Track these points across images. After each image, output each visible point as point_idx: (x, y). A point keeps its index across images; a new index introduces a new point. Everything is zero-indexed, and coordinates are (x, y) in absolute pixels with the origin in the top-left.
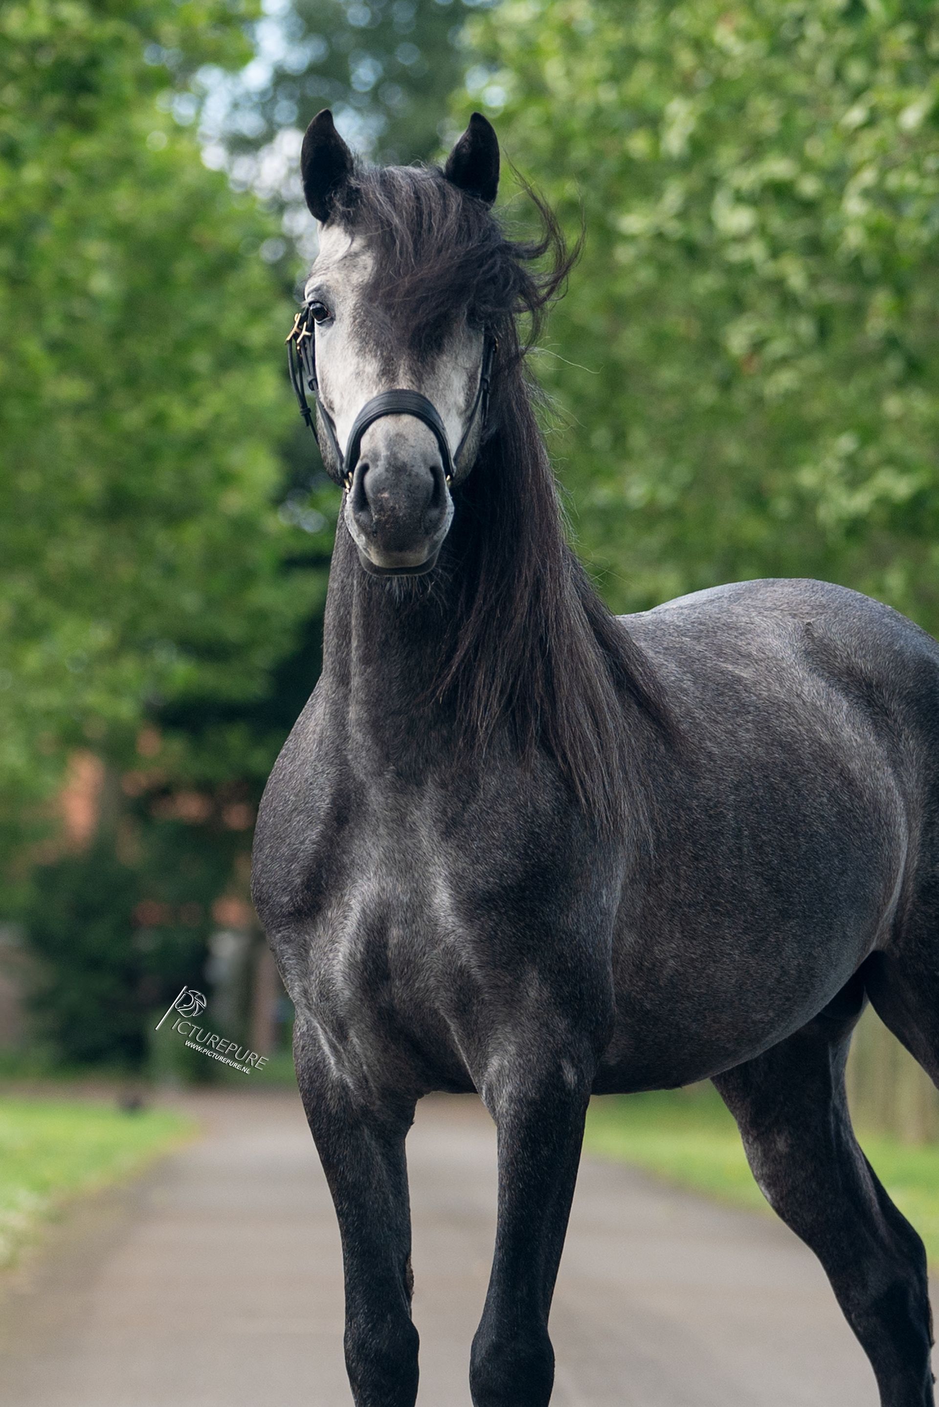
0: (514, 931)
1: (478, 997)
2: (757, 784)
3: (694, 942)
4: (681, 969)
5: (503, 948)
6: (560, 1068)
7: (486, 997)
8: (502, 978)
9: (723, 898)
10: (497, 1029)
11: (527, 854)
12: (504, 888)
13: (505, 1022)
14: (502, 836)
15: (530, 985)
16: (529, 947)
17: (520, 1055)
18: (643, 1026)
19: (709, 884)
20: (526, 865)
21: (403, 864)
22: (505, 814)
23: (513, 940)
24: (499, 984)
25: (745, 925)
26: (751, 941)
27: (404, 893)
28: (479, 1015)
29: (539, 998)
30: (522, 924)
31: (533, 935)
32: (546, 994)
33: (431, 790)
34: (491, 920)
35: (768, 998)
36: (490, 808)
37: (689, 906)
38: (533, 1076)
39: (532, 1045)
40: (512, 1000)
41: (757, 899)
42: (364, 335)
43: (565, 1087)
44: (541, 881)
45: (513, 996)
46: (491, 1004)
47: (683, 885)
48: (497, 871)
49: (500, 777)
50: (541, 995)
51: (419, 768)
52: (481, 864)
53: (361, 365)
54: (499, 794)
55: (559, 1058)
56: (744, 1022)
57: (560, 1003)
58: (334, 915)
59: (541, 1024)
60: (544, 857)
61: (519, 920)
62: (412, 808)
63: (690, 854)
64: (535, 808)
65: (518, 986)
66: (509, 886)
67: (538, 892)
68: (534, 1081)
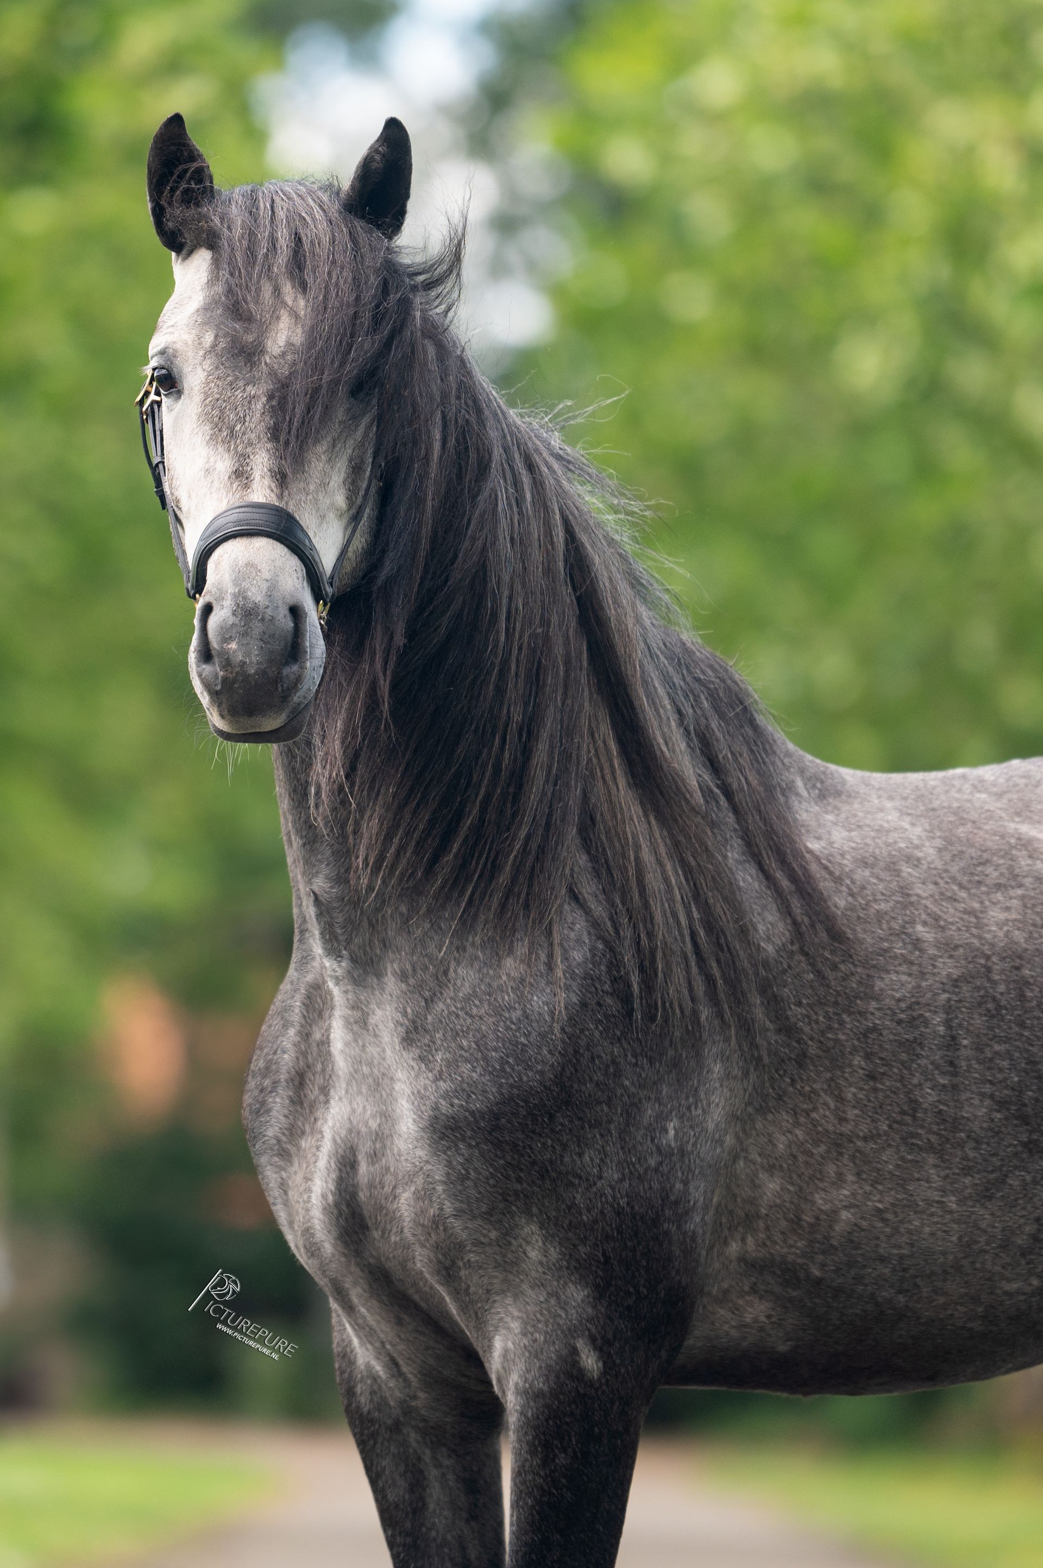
0: (491, 1170)
1: (462, 1258)
2: (996, 977)
3: (880, 1187)
4: (864, 1224)
5: (480, 1193)
6: (574, 1351)
7: (472, 1257)
8: (484, 1232)
9: (922, 1127)
10: (494, 1302)
11: (503, 1070)
12: (472, 1113)
13: (503, 1292)
14: (473, 1045)
15: (528, 1243)
16: (516, 1193)
17: (524, 1334)
18: (817, 1301)
19: (897, 1110)
20: (501, 1085)
21: (371, 1080)
22: (481, 1018)
23: (492, 1182)
24: (483, 1240)
25: (965, 1163)
26: (977, 1184)
27: (373, 1116)
28: (469, 1283)
29: (544, 1260)
30: (502, 1162)
31: (520, 1177)
32: (554, 1254)
33: (391, 983)
34: (459, 1154)
35: (1023, 1262)
36: (462, 1009)
37: (865, 1139)
38: (539, 1359)
39: (539, 1321)
40: (505, 1262)
41: (981, 1128)
42: (216, 419)
43: (583, 1376)
44: (522, 1107)
45: (504, 1256)
46: (480, 1267)
47: (852, 1113)
48: (464, 1090)
49: (480, 970)
50: (546, 1256)
51: (376, 955)
52: (445, 1082)
53: (212, 460)
54: (475, 992)
55: (574, 1338)
56: (992, 1293)
57: (575, 1267)
58: (308, 1145)
59: (548, 1293)
60: (528, 1076)
61: (496, 1156)
62: (373, 1006)
63: (861, 1071)
64: (525, 1012)
65: (510, 1243)
66: (479, 1112)
67: (520, 1121)
68: (540, 1367)
